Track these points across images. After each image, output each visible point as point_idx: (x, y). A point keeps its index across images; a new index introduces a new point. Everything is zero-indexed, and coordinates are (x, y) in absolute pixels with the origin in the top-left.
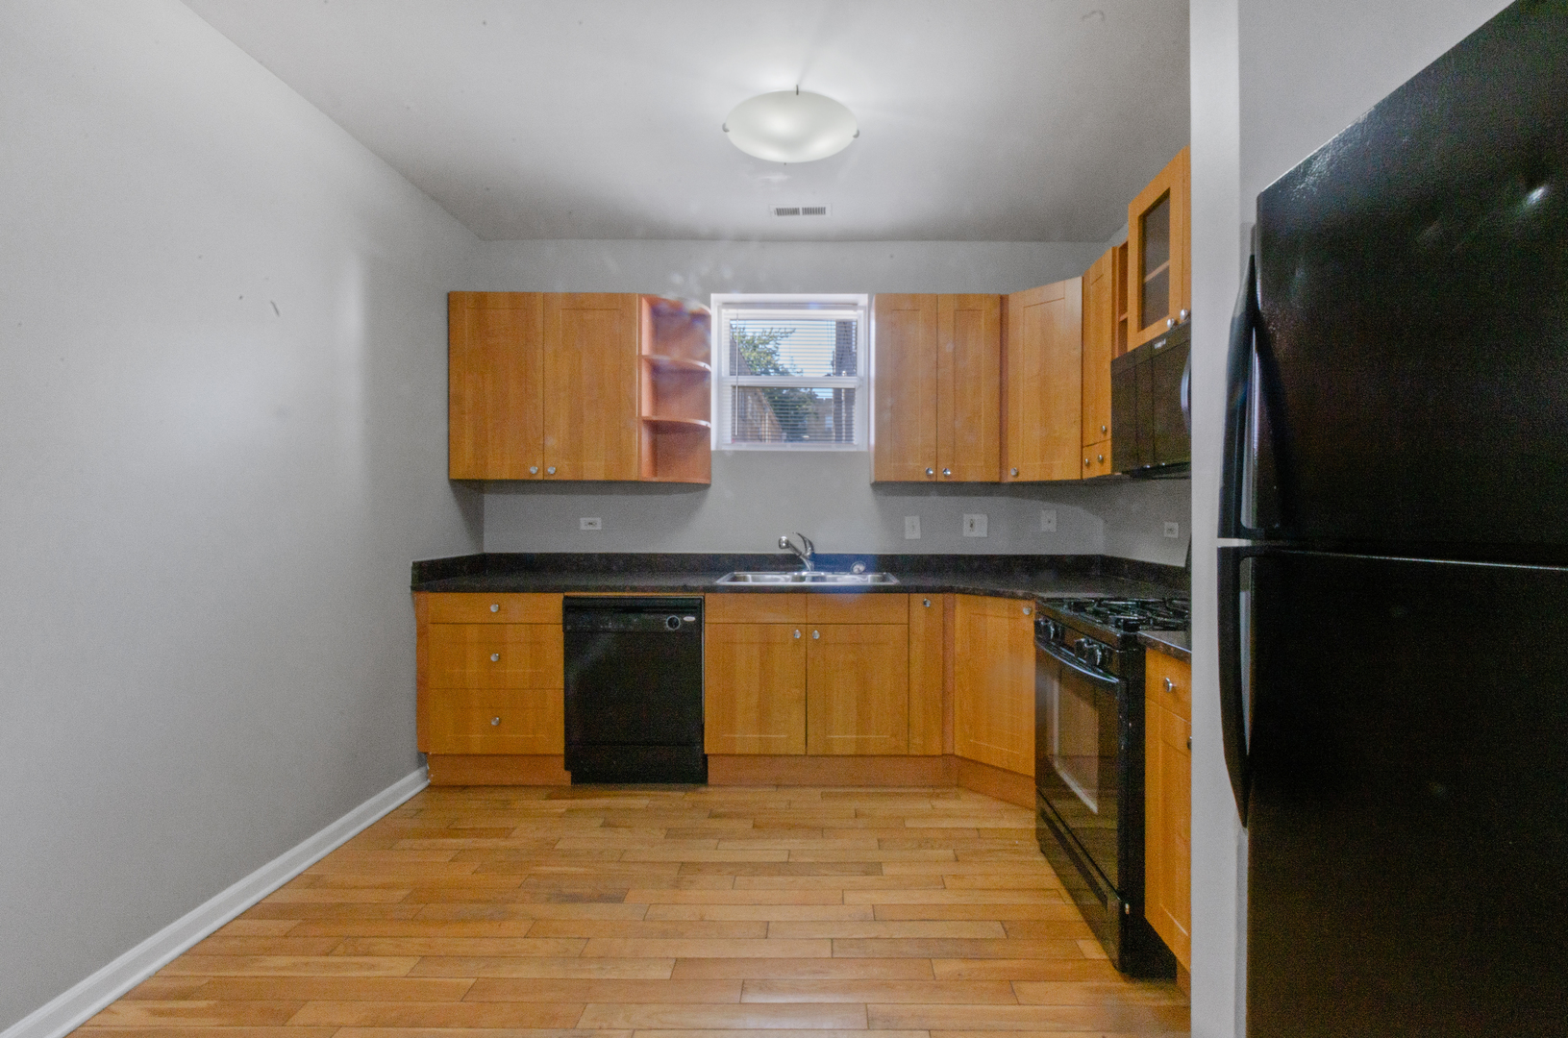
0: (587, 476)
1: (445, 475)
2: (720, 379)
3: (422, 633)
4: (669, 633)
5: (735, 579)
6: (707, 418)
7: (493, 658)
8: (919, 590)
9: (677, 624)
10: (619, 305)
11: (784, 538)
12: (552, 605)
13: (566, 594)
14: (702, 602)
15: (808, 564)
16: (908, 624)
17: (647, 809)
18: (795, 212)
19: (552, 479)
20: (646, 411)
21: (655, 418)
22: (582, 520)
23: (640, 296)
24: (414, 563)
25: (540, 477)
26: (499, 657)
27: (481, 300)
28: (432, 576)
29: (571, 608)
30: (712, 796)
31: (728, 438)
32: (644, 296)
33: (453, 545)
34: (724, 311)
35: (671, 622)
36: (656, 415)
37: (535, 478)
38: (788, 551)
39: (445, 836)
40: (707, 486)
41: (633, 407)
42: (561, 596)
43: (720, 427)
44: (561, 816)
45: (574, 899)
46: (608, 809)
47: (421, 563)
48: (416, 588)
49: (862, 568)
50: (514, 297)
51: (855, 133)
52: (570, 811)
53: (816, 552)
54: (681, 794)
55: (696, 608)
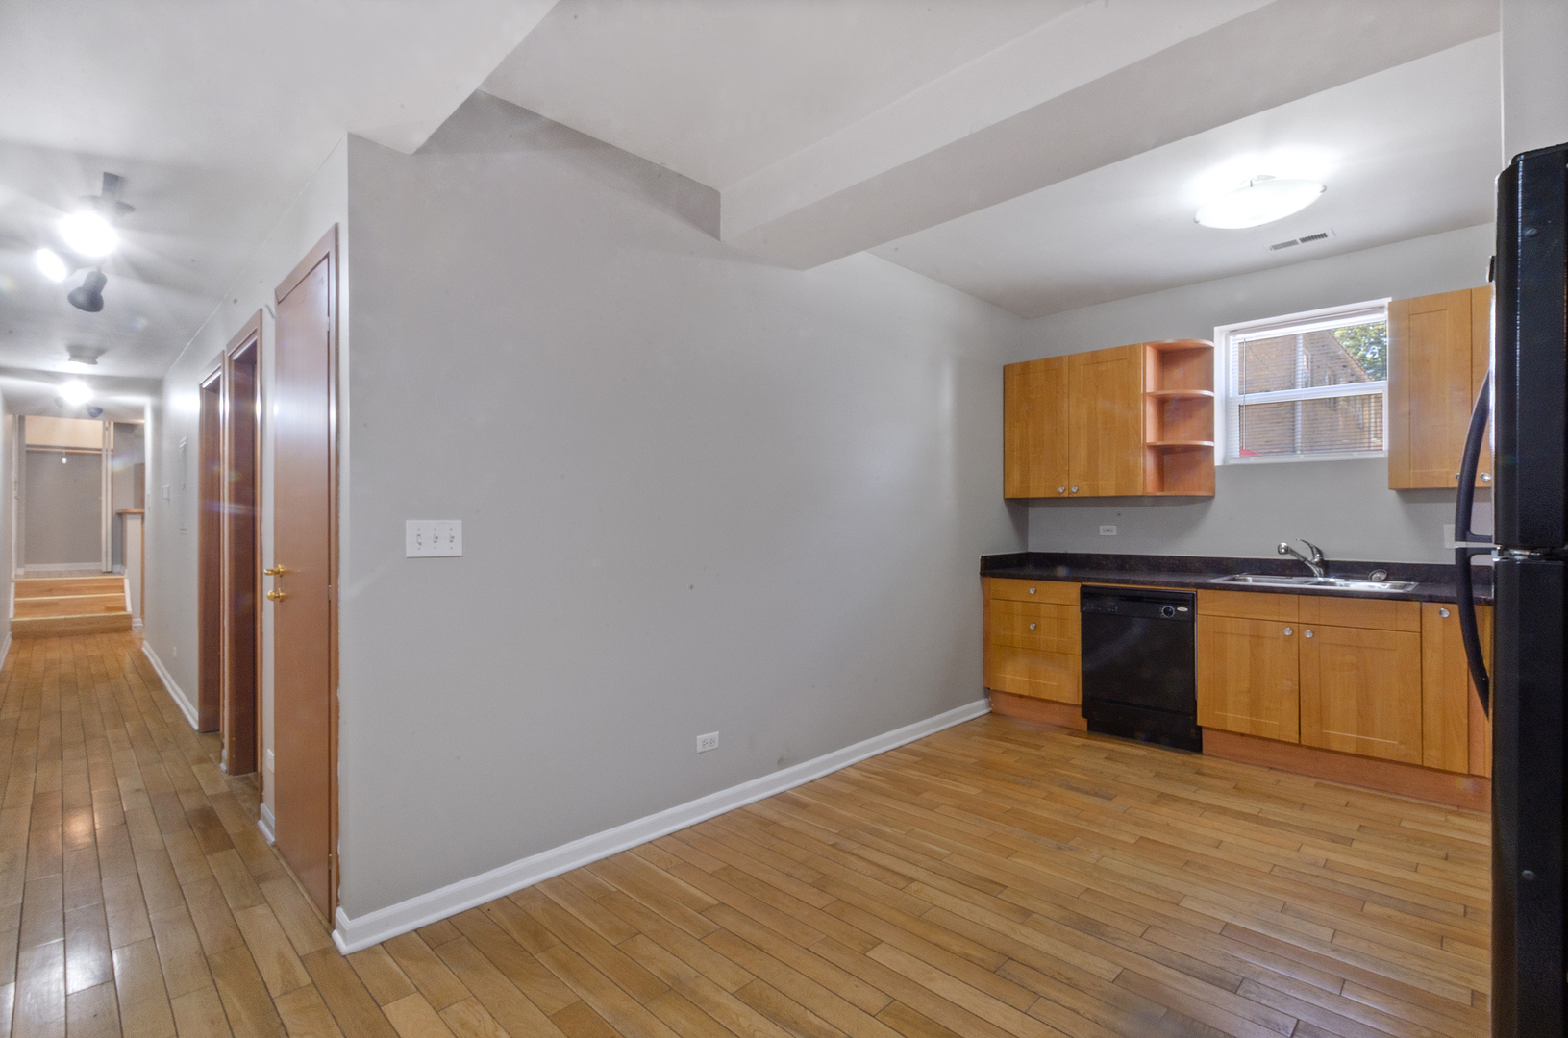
0: (1102, 493)
1: (1002, 495)
2: (1227, 401)
3: (986, 605)
4: (1163, 619)
5: (1234, 580)
6: (1211, 438)
7: (1032, 627)
8: (1431, 599)
9: (1171, 613)
10: (1127, 356)
11: (1284, 545)
12: (1071, 591)
13: (1083, 583)
14: (1193, 597)
15: (1316, 570)
16: (1421, 633)
17: (1144, 756)
18: (1293, 243)
19: (1075, 495)
20: (1151, 436)
21: (1159, 443)
22: (1101, 527)
23: (1145, 345)
24: (982, 557)
25: (1066, 495)
26: (1036, 627)
27: (1025, 368)
28: (994, 567)
29: (1086, 595)
30: (1203, 761)
31: (1236, 453)
32: (1149, 344)
33: (1008, 546)
34: (1231, 338)
35: (1166, 611)
36: (1163, 440)
37: (1062, 496)
38: (1289, 557)
39: (1001, 740)
40: (1210, 498)
41: (1139, 435)
42: (1079, 585)
43: (1225, 444)
44: (1077, 747)
45: (1077, 790)
46: (1113, 750)
47: (986, 557)
48: (983, 574)
49: (1383, 576)
50: (1047, 362)
51: (1321, 189)
52: (1084, 745)
53: (1326, 559)
54: (1177, 754)
55: (1190, 601)
